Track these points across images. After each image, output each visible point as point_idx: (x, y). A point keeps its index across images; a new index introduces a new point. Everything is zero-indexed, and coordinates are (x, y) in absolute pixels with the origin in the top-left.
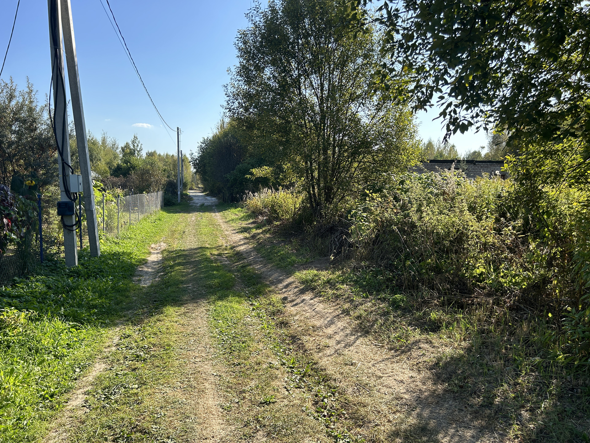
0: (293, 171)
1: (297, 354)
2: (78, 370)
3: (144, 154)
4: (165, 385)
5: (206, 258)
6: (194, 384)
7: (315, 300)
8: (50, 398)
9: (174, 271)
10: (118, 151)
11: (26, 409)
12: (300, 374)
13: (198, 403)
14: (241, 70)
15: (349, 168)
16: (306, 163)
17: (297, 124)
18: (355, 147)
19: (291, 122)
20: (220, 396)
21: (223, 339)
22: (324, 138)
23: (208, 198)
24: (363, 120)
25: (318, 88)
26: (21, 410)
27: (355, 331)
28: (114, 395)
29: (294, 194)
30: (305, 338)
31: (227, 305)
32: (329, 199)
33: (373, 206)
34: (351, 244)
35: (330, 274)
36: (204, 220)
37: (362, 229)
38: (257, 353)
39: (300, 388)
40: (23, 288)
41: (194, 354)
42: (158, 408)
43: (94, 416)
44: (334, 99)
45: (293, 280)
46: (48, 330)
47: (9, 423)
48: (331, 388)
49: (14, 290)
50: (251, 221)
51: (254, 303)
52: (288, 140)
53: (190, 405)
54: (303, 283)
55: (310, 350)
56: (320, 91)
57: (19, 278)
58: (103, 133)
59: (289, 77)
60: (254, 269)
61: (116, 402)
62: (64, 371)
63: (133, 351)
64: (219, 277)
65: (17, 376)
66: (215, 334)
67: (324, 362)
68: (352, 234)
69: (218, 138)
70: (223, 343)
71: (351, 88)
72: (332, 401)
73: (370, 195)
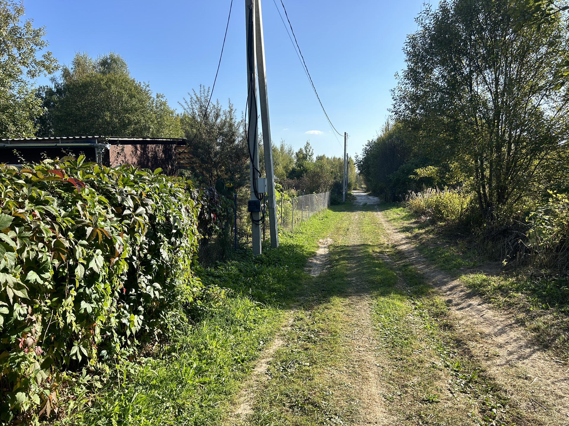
0: (461, 171)
1: (462, 358)
2: (261, 342)
3: (314, 158)
4: (333, 368)
5: (369, 255)
6: (358, 370)
7: (484, 305)
8: (241, 363)
9: (339, 265)
10: (293, 156)
11: (224, 368)
12: (466, 379)
13: (362, 389)
14: (408, 74)
15: (527, 166)
16: (476, 162)
17: (467, 122)
18: (536, 143)
19: (460, 120)
20: (383, 386)
21: (385, 333)
22: (497, 135)
23: (371, 198)
24: (546, 113)
25: (493, 83)
26: (221, 368)
27: (530, 344)
28: (290, 368)
29: (462, 193)
30: (472, 344)
31: (390, 301)
32: (502, 199)
33: (558, 208)
34: (528, 249)
35: (502, 280)
36: (367, 218)
37: (543, 233)
38: (420, 352)
39: (465, 392)
40: (222, 270)
41: (358, 343)
42: (326, 387)
43: (275, 384)
44: (510, 92)
45: (458, 283)
46: (240, 306)
47: (213, 378)
48: (501, 399)
49: (216, 271)
50: (414, 220)
51: (416, 302)
52: (457, 139)
53: (355, 390)
54: (469, 287)
55: (477, 356)
56: (494, 86)
57: (220, 262)
58: (281, 141)
59: (460, 75)
60: (416, 268)
61: (292, 375)
62: (252, 342)
63: (305, 333)
64: (381, 274)
65: (218, 341)
66: (378, 328)
67: (492, 371)
68: (530, 238)
69: (383, 140)
70: (386, 337)
71: (532, 80)
72: (501, 412)
73: (554, 196)
